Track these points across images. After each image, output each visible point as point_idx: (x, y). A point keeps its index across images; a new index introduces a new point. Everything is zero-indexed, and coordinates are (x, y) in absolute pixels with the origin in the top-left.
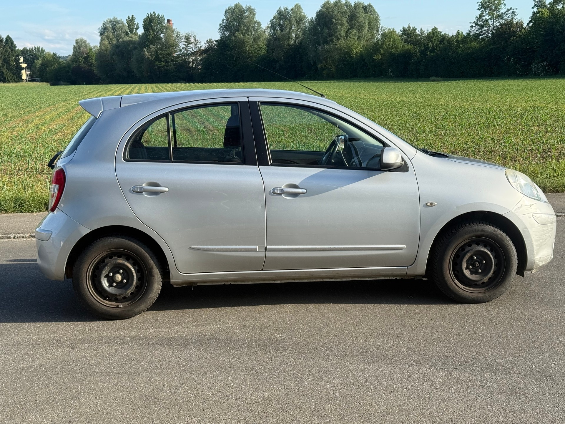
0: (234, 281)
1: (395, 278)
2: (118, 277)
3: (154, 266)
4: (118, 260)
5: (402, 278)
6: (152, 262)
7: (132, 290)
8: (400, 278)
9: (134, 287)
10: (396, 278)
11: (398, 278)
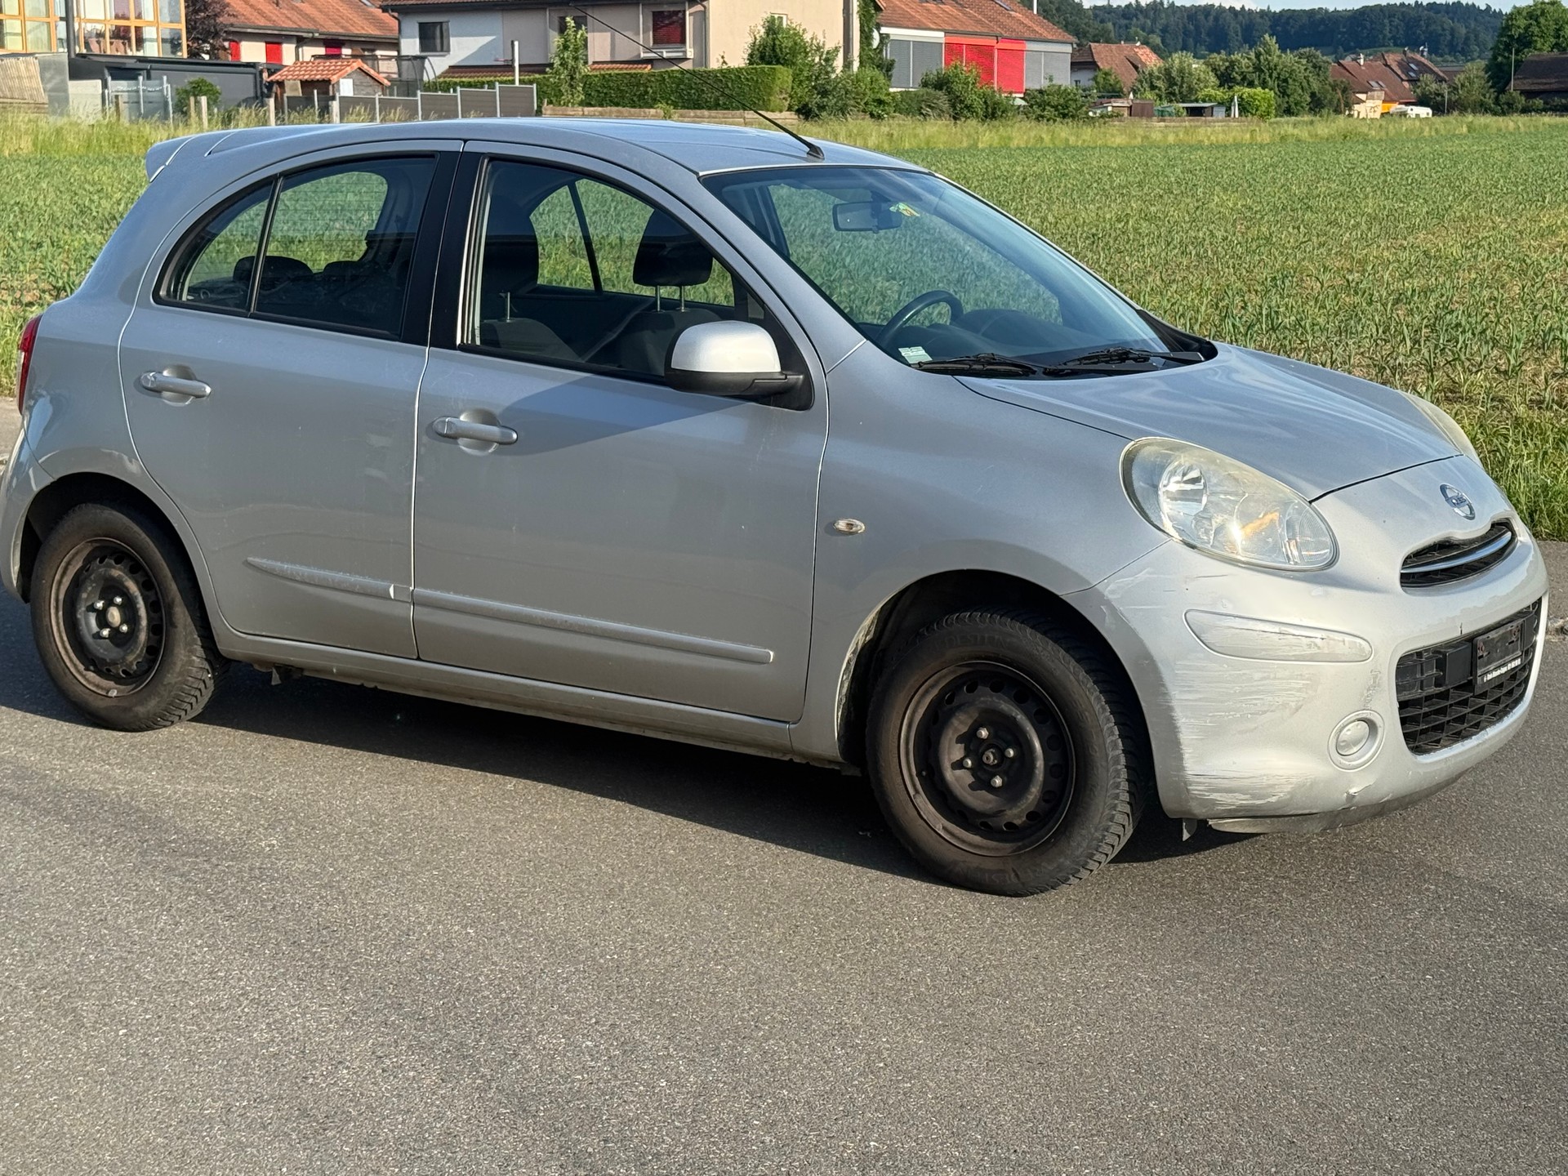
0: (382, 683)
1: (786, 758)
2: (113, 615)
3: (178, 599)
4: (114, 568)
5: (808, 763)
6: (174, 587)
7: (139, 656)
8: (804, 762)
9: (142, 649)
10: (791, 760)
11: (797, 760)
